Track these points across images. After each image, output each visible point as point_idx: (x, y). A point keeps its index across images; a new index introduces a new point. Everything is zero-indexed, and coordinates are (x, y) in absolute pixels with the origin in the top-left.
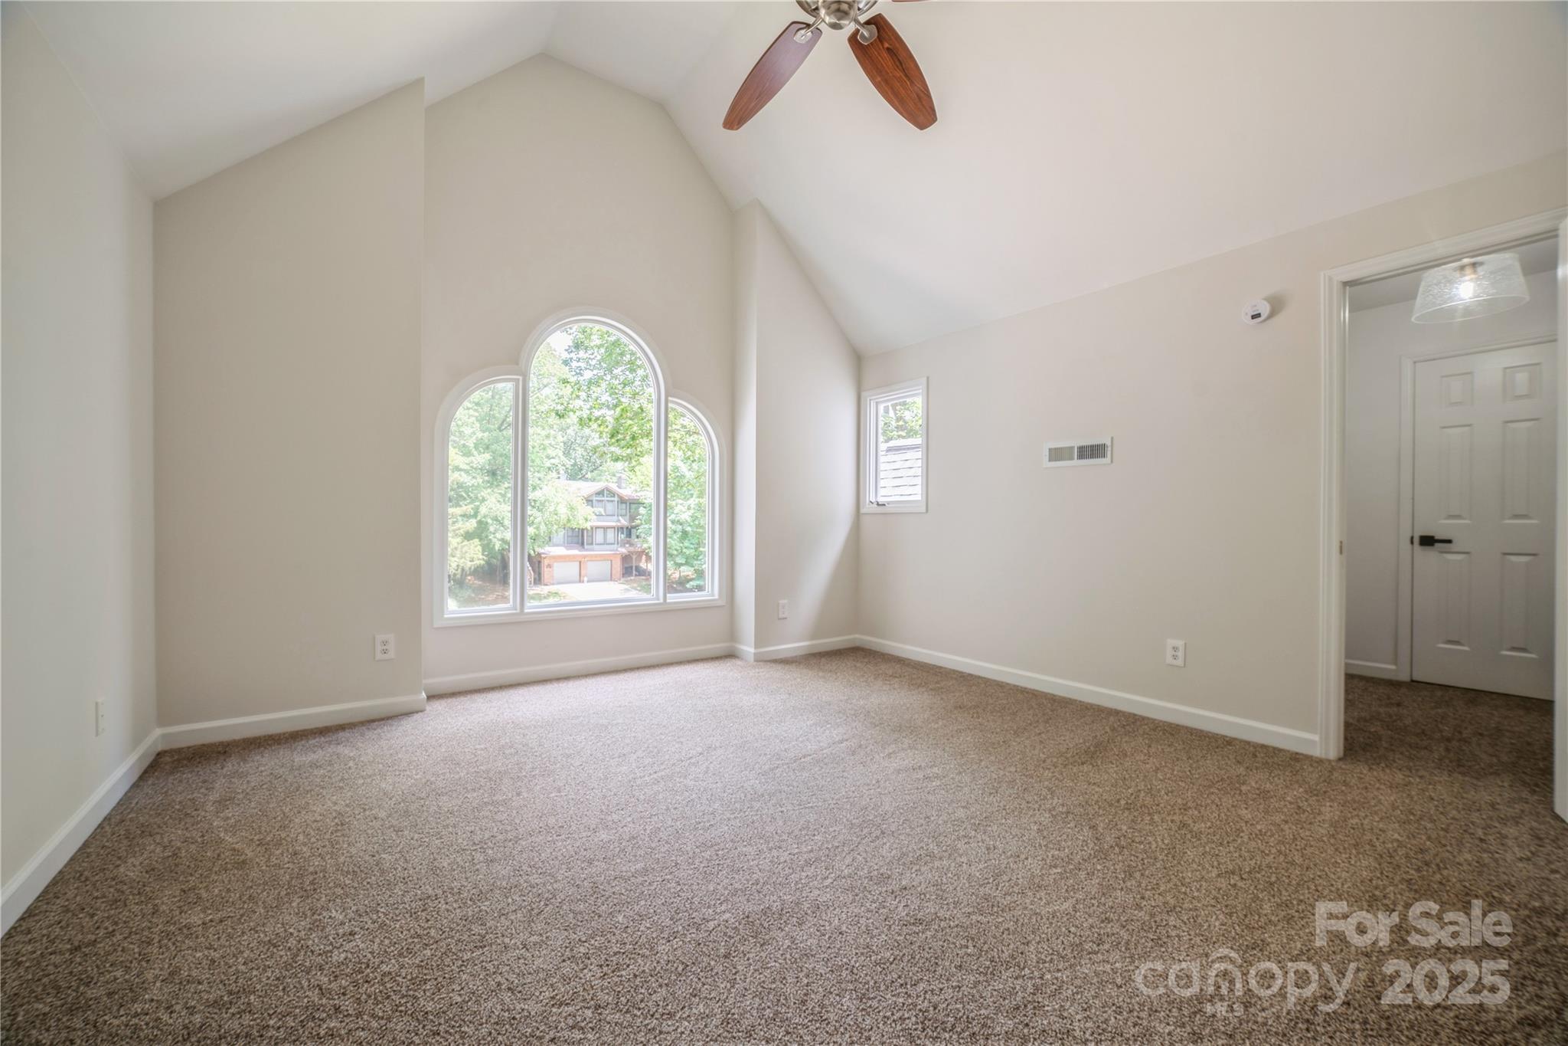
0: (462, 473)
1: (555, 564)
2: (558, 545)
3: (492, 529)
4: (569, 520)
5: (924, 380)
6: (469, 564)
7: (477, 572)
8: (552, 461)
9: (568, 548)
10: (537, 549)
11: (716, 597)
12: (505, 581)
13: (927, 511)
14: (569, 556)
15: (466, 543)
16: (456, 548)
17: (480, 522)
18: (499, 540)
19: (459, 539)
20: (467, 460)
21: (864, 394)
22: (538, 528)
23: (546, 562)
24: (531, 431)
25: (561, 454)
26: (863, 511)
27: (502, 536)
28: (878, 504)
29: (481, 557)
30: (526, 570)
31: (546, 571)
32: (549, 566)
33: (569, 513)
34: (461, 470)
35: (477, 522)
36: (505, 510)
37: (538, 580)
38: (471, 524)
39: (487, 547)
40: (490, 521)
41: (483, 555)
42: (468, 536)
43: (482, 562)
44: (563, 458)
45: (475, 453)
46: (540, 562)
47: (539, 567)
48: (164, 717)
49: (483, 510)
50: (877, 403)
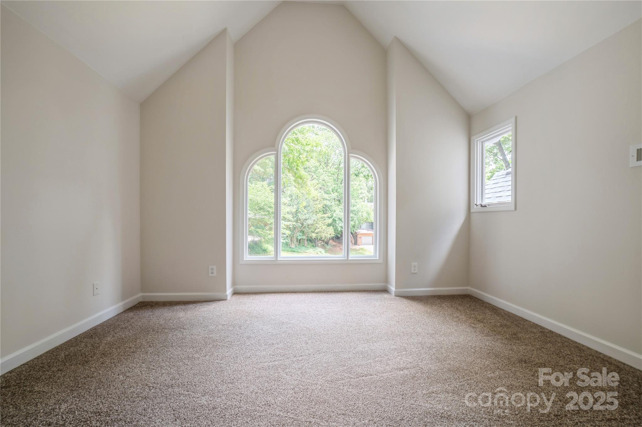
0: (327, 201)
1: (363, 237)
2: (364, 229)
3: (337, 222)
4: (367, 219)
5: (513, 120)
6: (329, 236)
7: (332, 239)
8: (363, 195)
9: (368, 230)
10: (355, 231)
11: (378, 258)
12: (341, 243)
13: (516, 209)
14: (368, 234)
15: (328, 228)
16: (324, 230)
17: (334, 220)
18: (340, 227)
19: (326, 226)
20: (329, 196)
21: (472, 138)
22: (355, 222)
23: (359, 236)
24: (351, 183)
25: (366, 192)
26: (472, 210)
27: (340, 225)
28: (482, 206)
29: (333, 233)
30: (350, 238)
31: (359, 240)
32: (360, 238)
33: (367, 216)
34: (327, 200)
35: (332, 220)
36: (342, 215)
37: (356, 243)
38: (330, 221)
39: (336, 230)
40: (337, 219)
41: (334, 232)
42: (329, 225)
43: (334, 235)
44: (367, 194)
45: (332, 193)
46: (356, 236)
47: (356, 239)
48: (143, 289)
49: (335, 215)
50: (482, 142)
